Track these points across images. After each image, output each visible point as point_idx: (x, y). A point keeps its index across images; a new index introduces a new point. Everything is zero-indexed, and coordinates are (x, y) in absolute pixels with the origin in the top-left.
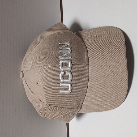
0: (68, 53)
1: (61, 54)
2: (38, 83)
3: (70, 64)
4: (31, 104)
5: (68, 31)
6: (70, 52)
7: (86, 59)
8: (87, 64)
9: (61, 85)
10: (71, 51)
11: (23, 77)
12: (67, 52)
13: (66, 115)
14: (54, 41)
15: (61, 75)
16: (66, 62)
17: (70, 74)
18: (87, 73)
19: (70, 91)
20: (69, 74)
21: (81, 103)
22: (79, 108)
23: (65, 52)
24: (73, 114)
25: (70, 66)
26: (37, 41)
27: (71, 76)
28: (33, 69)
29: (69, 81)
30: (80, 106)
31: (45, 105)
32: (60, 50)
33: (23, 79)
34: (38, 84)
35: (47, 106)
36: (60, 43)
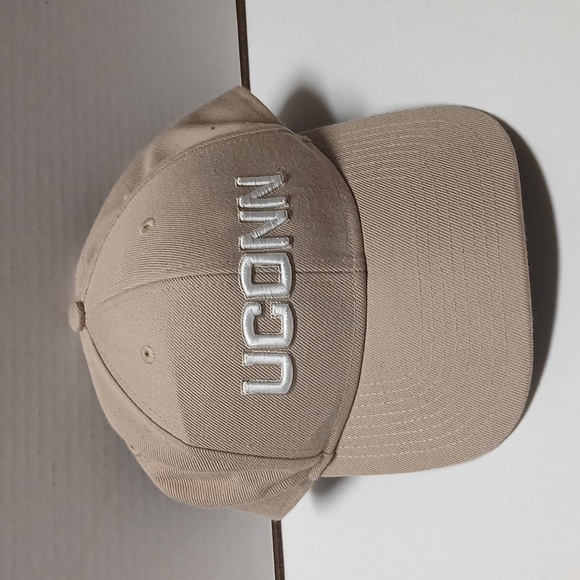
0: (274, 222)
1: (247, 228)
2: (147, 354)
3: (283, 272)
4: (120, 443)
5: (274, 127)
6: (282, 220)
7: (354, 248)
8: (356, 268)
9: (248, 359)
10: (290, 214)
11: (83, 325)
12: (271, 218)
13: (270, 487)
14: (215, 171)
15: (245, 317)
16: (267, 261)
17: (285, 316)
18: (357, 306)
19: (286, 385)
20: (280, 312)
21: (335, 434)
22: (327, 458)
23: (264, 219)
24: (301, 481)
25: (284, 279)
26: (139, 169)
27: (289, 321)
28: (126, 291)
29: (281, 341)
30: (329, 450)
31: (179, 447)
32: (241, 209)
33: (84, 334)
34: (150, 359)
35: (188, 452)
36: (238, 181)
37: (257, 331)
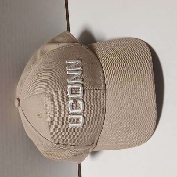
0: (78, 74)
1: (69, 76)
2: (39, 115)
3: (81, 90)
4: (31, 141)
5: (78, 44)
6: (80, 74)
7: (102, 82)
8: (103, 88)
9: (70, 117)
10: (82, 72)
11: (19, 105)
12: (76, 73)
13: (77, 154)
14: (59, 58)
15: (69, 104)
16: (76, 87)
17: (81, 103)
18: (103, 100)
19: (82, 124)
20: (80, 102)
21: (97, 138)
22: (94, 145)
23: (75, 73)
24: (87, 152)
25: (81, 92)
26: (36, 57)
28: (32, 96)
29: (80, 111)
30: (95, 143)
31: (49, 143)
32: (67, 70)
33: (19, 108)
34: (40, 117)
35: (52, 145)
36: (67, 62)
37: (73, 108)
